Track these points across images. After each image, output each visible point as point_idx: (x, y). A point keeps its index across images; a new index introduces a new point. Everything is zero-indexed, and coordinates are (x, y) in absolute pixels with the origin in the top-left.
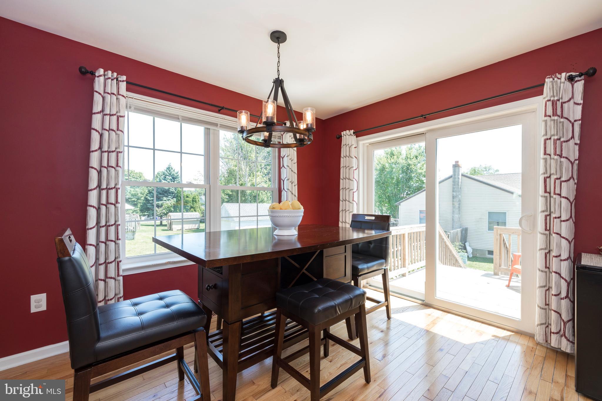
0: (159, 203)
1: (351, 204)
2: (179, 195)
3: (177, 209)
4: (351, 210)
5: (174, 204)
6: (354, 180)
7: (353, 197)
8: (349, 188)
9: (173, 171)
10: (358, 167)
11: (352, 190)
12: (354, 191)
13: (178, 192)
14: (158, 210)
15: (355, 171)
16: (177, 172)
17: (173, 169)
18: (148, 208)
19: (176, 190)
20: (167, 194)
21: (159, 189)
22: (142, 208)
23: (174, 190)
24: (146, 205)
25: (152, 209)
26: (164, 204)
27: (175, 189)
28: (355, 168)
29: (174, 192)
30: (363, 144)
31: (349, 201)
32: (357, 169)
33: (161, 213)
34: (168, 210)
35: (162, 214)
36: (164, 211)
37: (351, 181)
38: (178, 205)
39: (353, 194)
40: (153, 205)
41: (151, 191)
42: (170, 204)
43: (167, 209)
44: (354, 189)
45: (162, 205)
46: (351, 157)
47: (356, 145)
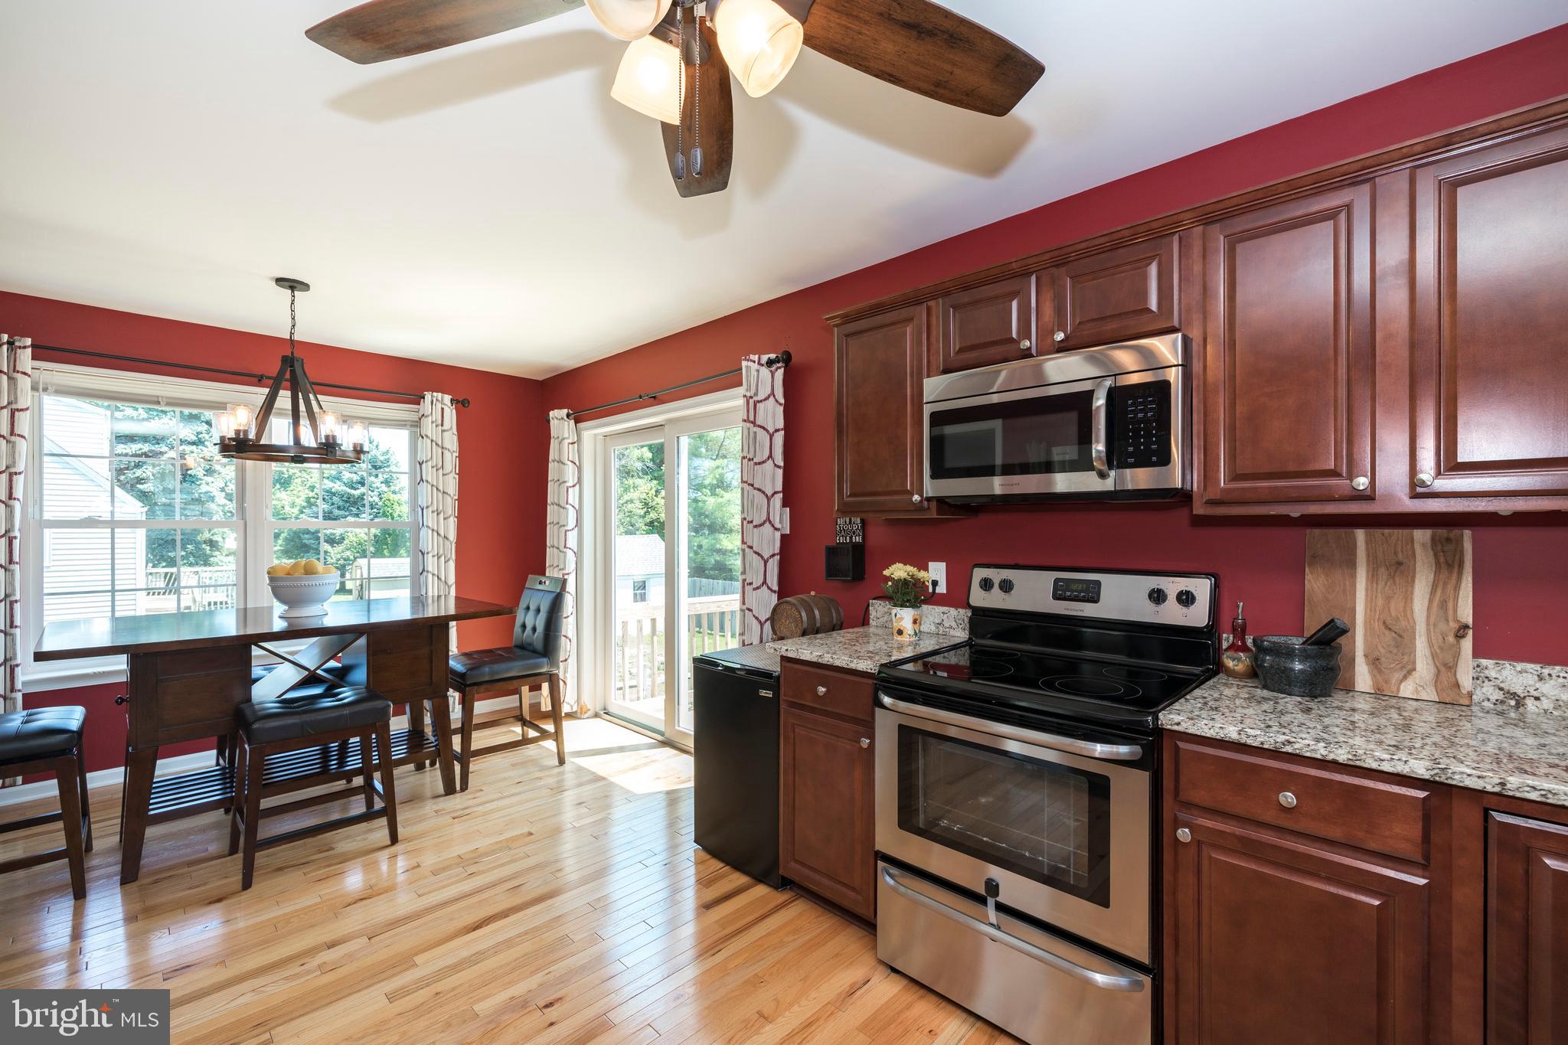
0: (334, 531)
1: (561, 554)
2: (390, 512)
3: (383, 550)
4: (561, 567)
5: (375, 536)
6: (568, 506)
7: (566, 541)
8: (558, 523)
9: (374, 447)
10: (580, 481)
11: (564, 526)
12: (566, 528)
13: (387, 502)
14: (332, 552)
15: (570, 490)
16: (385, 451)
17: (375, 443)
18: (305, 545)
19: (381, 499)
20: (358, 508)
21: (334, 494)
22: (286, 545)
23: (376, 499)
24: (300, 537)
25: (313, 549)
26: (349, 534)
27: (380, 494)
28: (570, 484)
29: (377, 504)
30: (595, 434)
31: (558, 548)
32: (578, 486)
33: (338, 560)
34: (358, 552)
35: (342, 562)
36: (348, 553)
37: (562, 510)
38: (386, 539)
39: (566, 535)
40: (318, 538)
41: (312, 500)
42: (363, 535)
43: (356, 548)
44: (567, 525)
45: (343, 539)
46: (562, 463)
47: (573, 438)
